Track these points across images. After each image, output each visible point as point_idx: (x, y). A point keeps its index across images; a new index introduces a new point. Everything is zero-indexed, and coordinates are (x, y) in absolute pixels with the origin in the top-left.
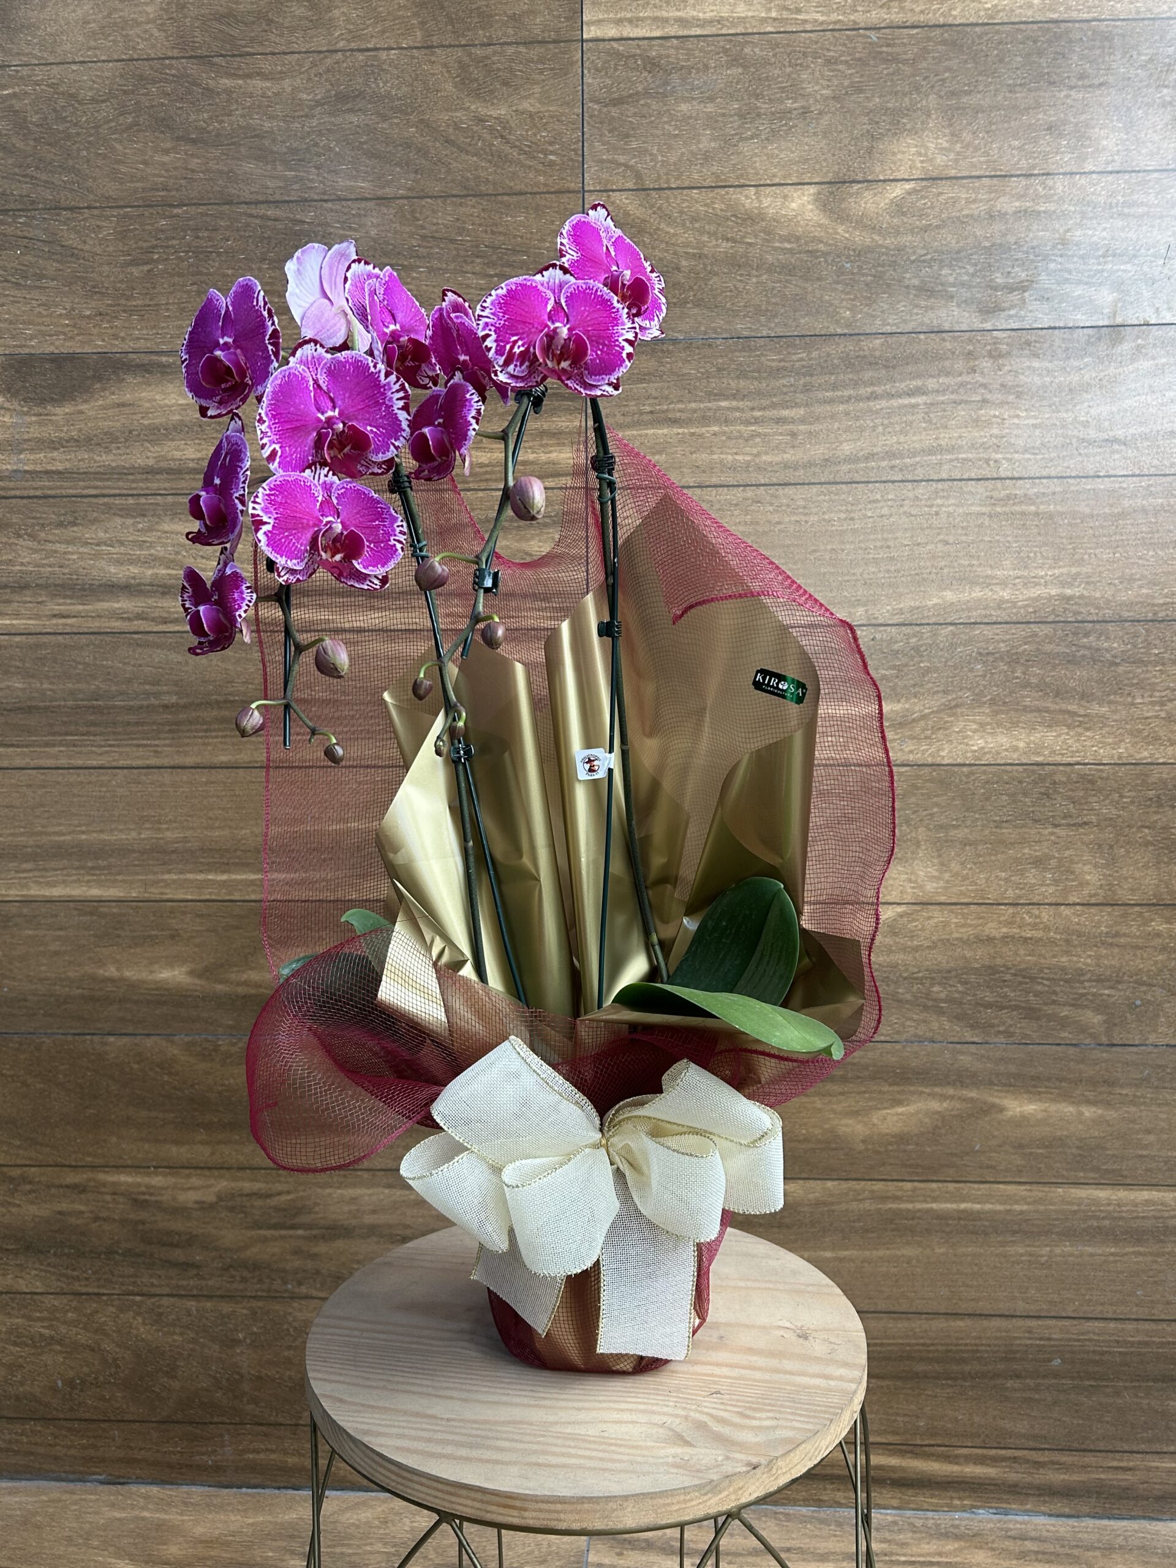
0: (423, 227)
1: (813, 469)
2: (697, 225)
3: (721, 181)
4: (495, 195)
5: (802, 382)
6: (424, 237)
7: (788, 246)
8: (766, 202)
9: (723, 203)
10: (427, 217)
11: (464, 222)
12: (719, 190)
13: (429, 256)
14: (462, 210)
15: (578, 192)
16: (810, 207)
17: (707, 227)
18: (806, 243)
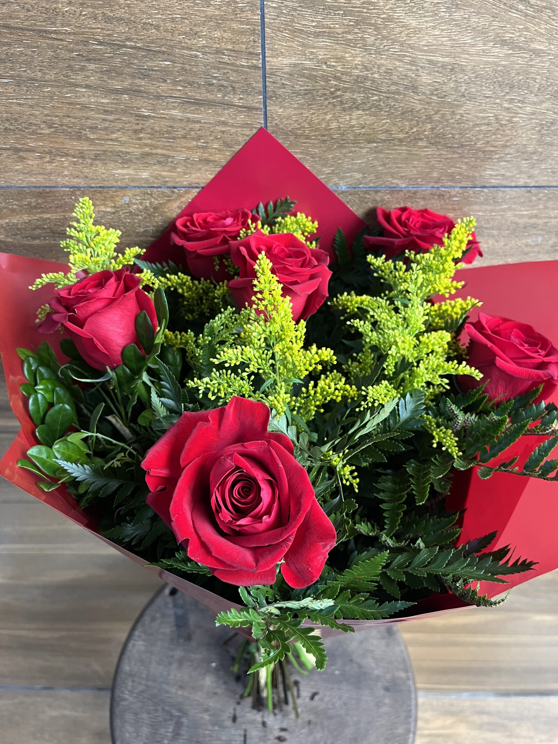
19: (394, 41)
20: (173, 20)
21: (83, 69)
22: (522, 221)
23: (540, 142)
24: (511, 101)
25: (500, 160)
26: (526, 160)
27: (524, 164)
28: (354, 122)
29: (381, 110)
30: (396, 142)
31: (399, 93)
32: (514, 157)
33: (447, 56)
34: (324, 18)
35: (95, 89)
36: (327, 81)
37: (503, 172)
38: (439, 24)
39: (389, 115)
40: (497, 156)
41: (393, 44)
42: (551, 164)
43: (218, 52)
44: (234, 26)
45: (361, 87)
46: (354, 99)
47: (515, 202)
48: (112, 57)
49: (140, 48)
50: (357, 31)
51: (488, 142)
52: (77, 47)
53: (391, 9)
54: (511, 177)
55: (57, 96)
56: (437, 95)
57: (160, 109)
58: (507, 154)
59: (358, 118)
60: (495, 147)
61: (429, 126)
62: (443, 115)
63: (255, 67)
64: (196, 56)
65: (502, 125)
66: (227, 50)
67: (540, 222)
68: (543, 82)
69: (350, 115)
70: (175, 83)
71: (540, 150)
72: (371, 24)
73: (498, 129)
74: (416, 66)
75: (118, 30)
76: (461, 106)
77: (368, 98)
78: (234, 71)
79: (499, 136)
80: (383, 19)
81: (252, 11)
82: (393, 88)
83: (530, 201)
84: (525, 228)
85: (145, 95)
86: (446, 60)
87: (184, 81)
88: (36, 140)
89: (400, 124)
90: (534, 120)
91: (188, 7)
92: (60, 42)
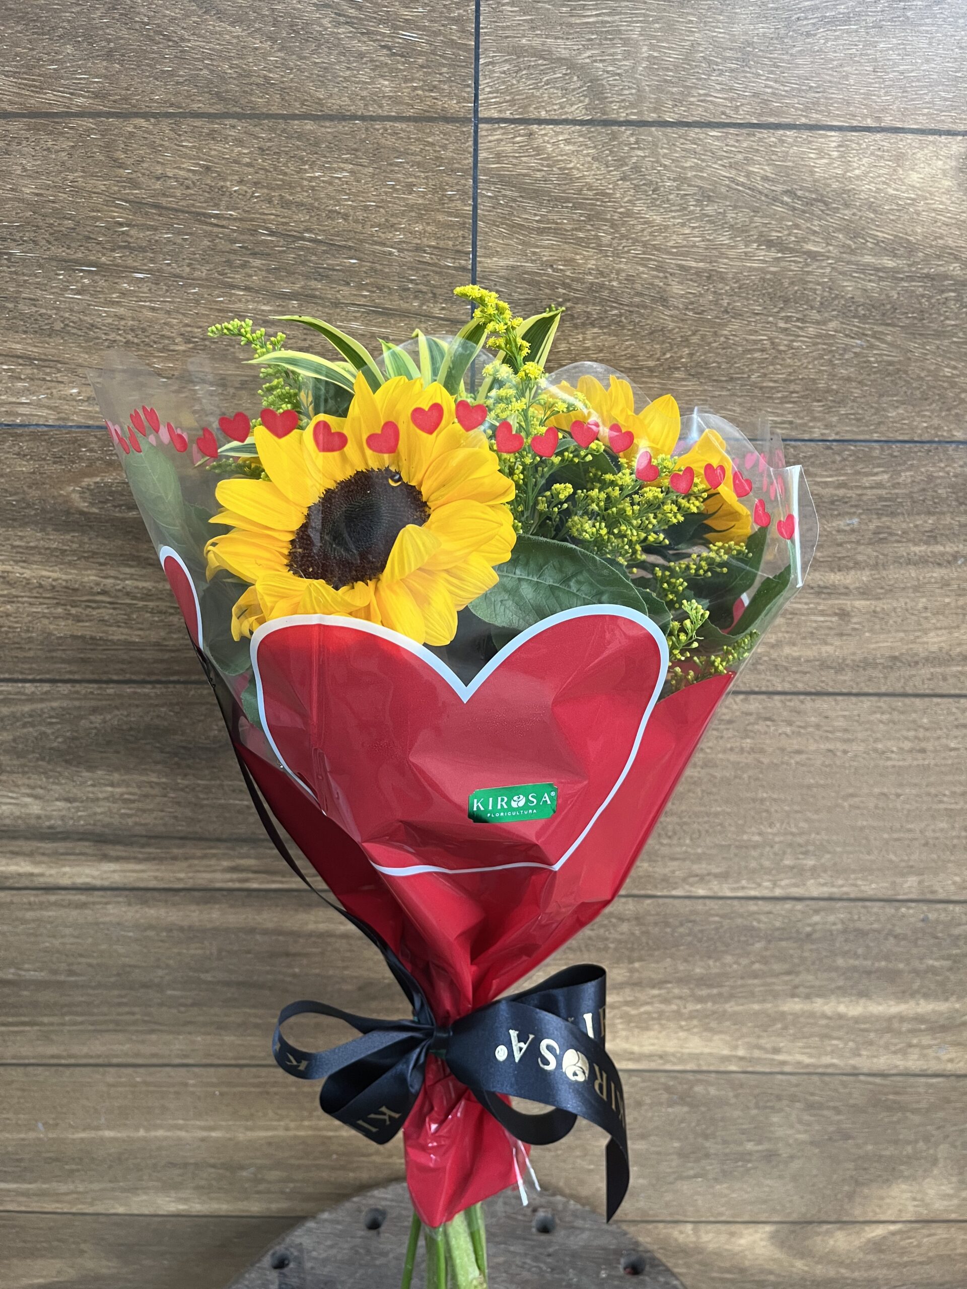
0: (135, 184)
1: (870, 672)
2: (710, 210)
3: (772, 113)
4: (284, 117)
5: (872, 526)
6: (137, 205)
7: (889, 263)
8: (859, 166)
9: (770, 162)
10: (140, 162)
11: (222, 177)
12: (765, 133)
13: (152, 248)
14: (216, 148)
15: (464, 121)
16: (947, 183)
17: (730, 215)
18: (926, 259)
19: (635, 241)
20: (366, 209)
21: (244, 265)
22: (827, 492)
23: (832, 376)
24: (787, 319)
25: (784, 400)
26: (819, 401)
27: (817, 407)
28: (588, 344)
29: (623, 327)
30: (645, 372)
31: (645, 307)
32: (802, 397)
33: (701, 261)
34: (550, 212)
35: (257, 292)
36: (553, 288)
37: (790, 418)
38: (689, 220)
39: (634, 335)
40: (779, 395)
41: (633, 244)
42: (852, 408)
43: (419, 249)
44: (441, 217)
45: (596, 297)
46: (588, 313)
47: (813, 463)
48: (284, 252)
49: (320, 242)
50: (589, 227)
51: (765, 375)
52: (241, 237)
53: (629, 201)
54: (801, 425)
55: (206, 299)
56: (692, 310)
57: (336, 320)
58: (792, 392)
59: (594, 338)
60: (775, 381)
61: (686, 351)
62: (703, 337)
63: (463, 269)
64: (391, 254)
65: (780, 352)
66: (429, 246)
67: (850, 493)
68: (826, 294)
69: (584, 333)
70: (360, 287)
71: (834, 387)
72: (606, 220)
73: (776, 357)
74: (664, 272)
75: (296, 217)
76: (726, 325)
77: (606, 311)
78: (436, 273)
79: (779, 367)
80: (621, 213)
81: (463, 200)
82: (637, 299)
83: (834, 462)
84: (832, 502)
85: (319, 301)
86: (701, 265)
87: (371, 284)
88: (166, 359)
89: (648, 348)
90: (820, 346)
91: (386, 193)
92: (221, 230)
